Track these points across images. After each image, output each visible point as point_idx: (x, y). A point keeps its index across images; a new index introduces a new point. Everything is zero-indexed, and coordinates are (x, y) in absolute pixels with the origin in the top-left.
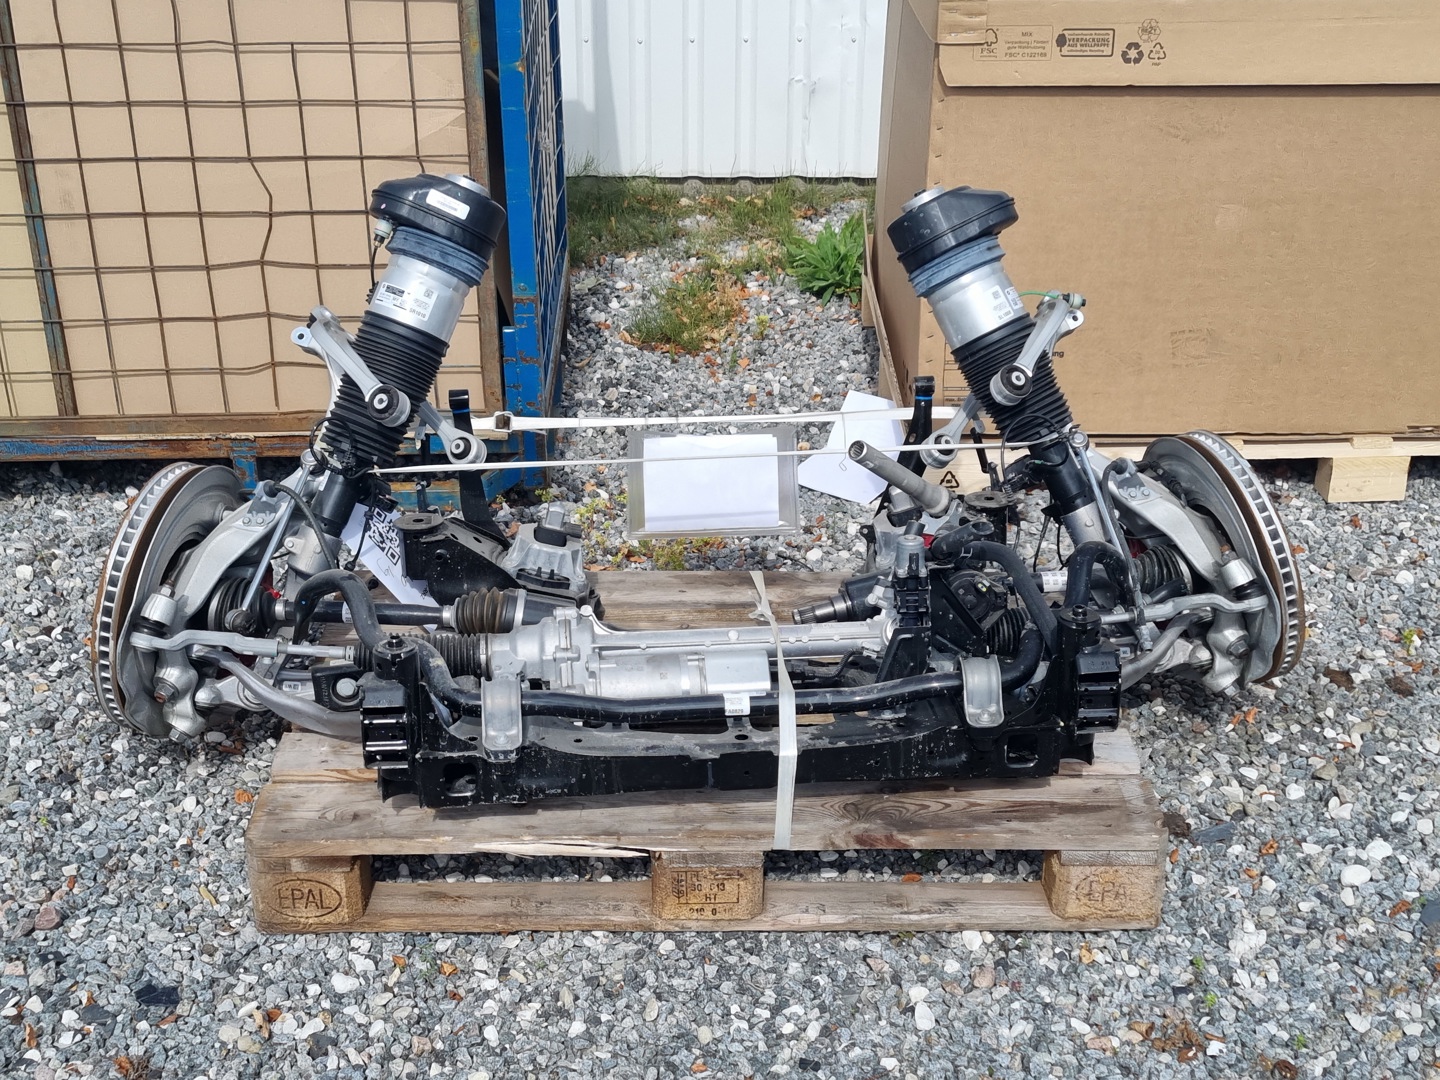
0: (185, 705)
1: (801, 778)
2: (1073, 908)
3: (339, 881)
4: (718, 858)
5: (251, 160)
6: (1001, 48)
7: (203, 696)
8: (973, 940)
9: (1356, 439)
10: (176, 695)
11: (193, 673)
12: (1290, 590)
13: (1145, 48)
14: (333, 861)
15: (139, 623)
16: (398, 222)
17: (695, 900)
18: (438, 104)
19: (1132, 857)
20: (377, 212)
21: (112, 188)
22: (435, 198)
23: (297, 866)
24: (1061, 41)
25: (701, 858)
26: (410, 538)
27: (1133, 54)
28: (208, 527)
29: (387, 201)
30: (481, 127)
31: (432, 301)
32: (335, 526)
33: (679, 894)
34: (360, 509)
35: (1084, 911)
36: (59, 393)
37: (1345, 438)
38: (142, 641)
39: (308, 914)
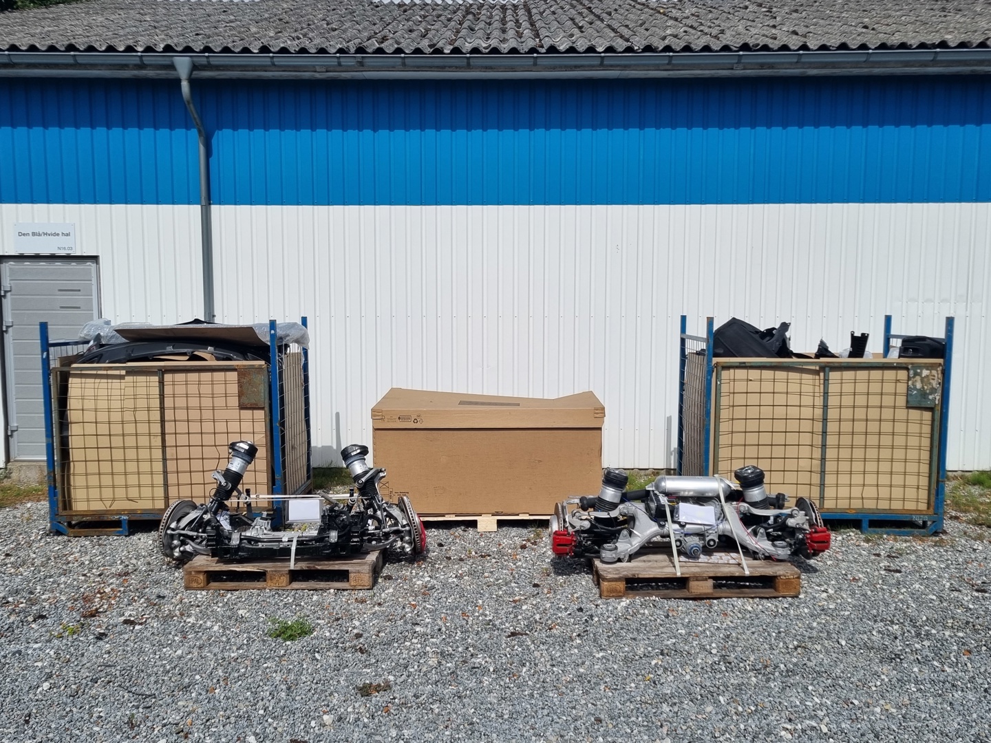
0: (177, 550)
1: (296, 554)
2: (352, 584)
3: (201, 577)
4: (279, 571)
5: (215, 446)
6: (386, 420)
7: (182, 549)
8: (332, 591)
9: (483, 515)
10: (176, 547)
11: (179, 542)
12: (415, 526)
13: (418, 420)
14: (200, 572)
15: (169, 528)
16: (234, 450)
17: (275, 581)
18: (259, 433)
19: (363, 571)
20: (230, 448)
21: (183, 452)
22: (242, 445)
23: (193, 573)
24: (399, 418)
25: (275, 571)
26: (231, 516)
27: (415, 421)
28: (188, 514)
29: (232, 446)
30: (269, 438)
31: (239, 466)
32: (215, 513)
33: (271, 580)
34: (220, 510)
35: (355, 584)
36: (165, 502)
37: (480, 515)
38: (169, 532)
39: (195, 585)
